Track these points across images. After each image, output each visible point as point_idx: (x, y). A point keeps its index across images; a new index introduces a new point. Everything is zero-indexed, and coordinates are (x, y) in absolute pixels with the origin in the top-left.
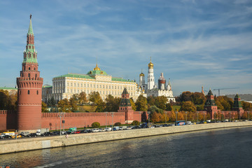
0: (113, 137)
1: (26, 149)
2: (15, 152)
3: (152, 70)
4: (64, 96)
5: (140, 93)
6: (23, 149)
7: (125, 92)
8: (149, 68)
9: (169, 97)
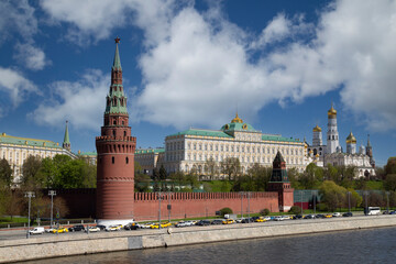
1: (102, 250)
2: (86, 254)
3: (335, 121)
4: (183, 166)
5: (311, 160)
6: (97, 250)
8: (330, 117)
9: (364, 167)
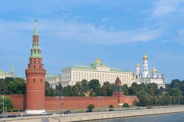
0: (102, 116)
3: (146, 62)
5: (134, 81)
7: (118, 80)
8: (144, 60)
9: (160, 84)
